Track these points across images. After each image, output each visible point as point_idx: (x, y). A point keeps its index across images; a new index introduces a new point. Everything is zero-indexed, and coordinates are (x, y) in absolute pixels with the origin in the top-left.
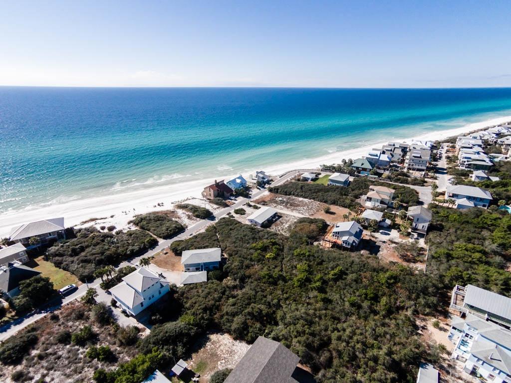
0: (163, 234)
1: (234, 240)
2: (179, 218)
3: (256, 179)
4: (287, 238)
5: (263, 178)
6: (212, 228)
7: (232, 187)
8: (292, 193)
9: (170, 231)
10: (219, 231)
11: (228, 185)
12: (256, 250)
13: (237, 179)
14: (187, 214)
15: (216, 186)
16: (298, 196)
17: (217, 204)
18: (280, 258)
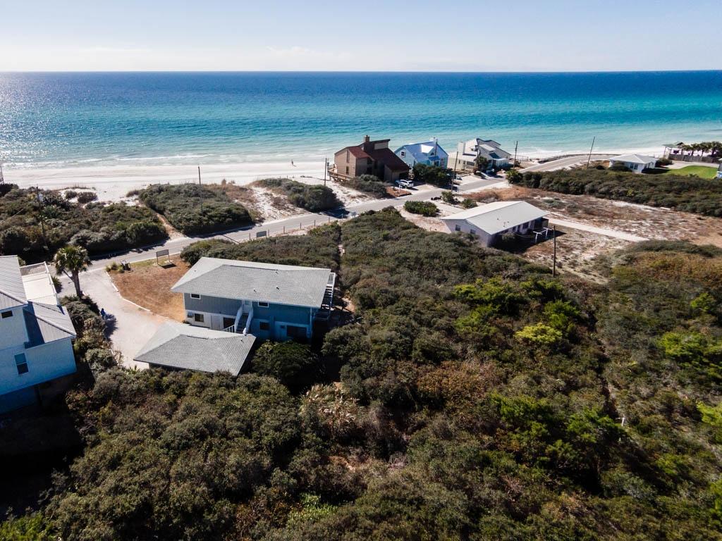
0: (189, 220)
1: (392, 265)
2: (251, 201)
3: (476, 153)
4: (603, 290)
5: (494, 155)
6: (330, 229)
7: (409, 160)
8: (588, 187)
9: (211, 218)
10: (347, 239)
11: (399, 155)
12: (473, 303)
13: (423, 146)
14: (275, 196)
15: (366, 151)
16: (607, 194)
17: (359, 188)
18: (586, 354)
